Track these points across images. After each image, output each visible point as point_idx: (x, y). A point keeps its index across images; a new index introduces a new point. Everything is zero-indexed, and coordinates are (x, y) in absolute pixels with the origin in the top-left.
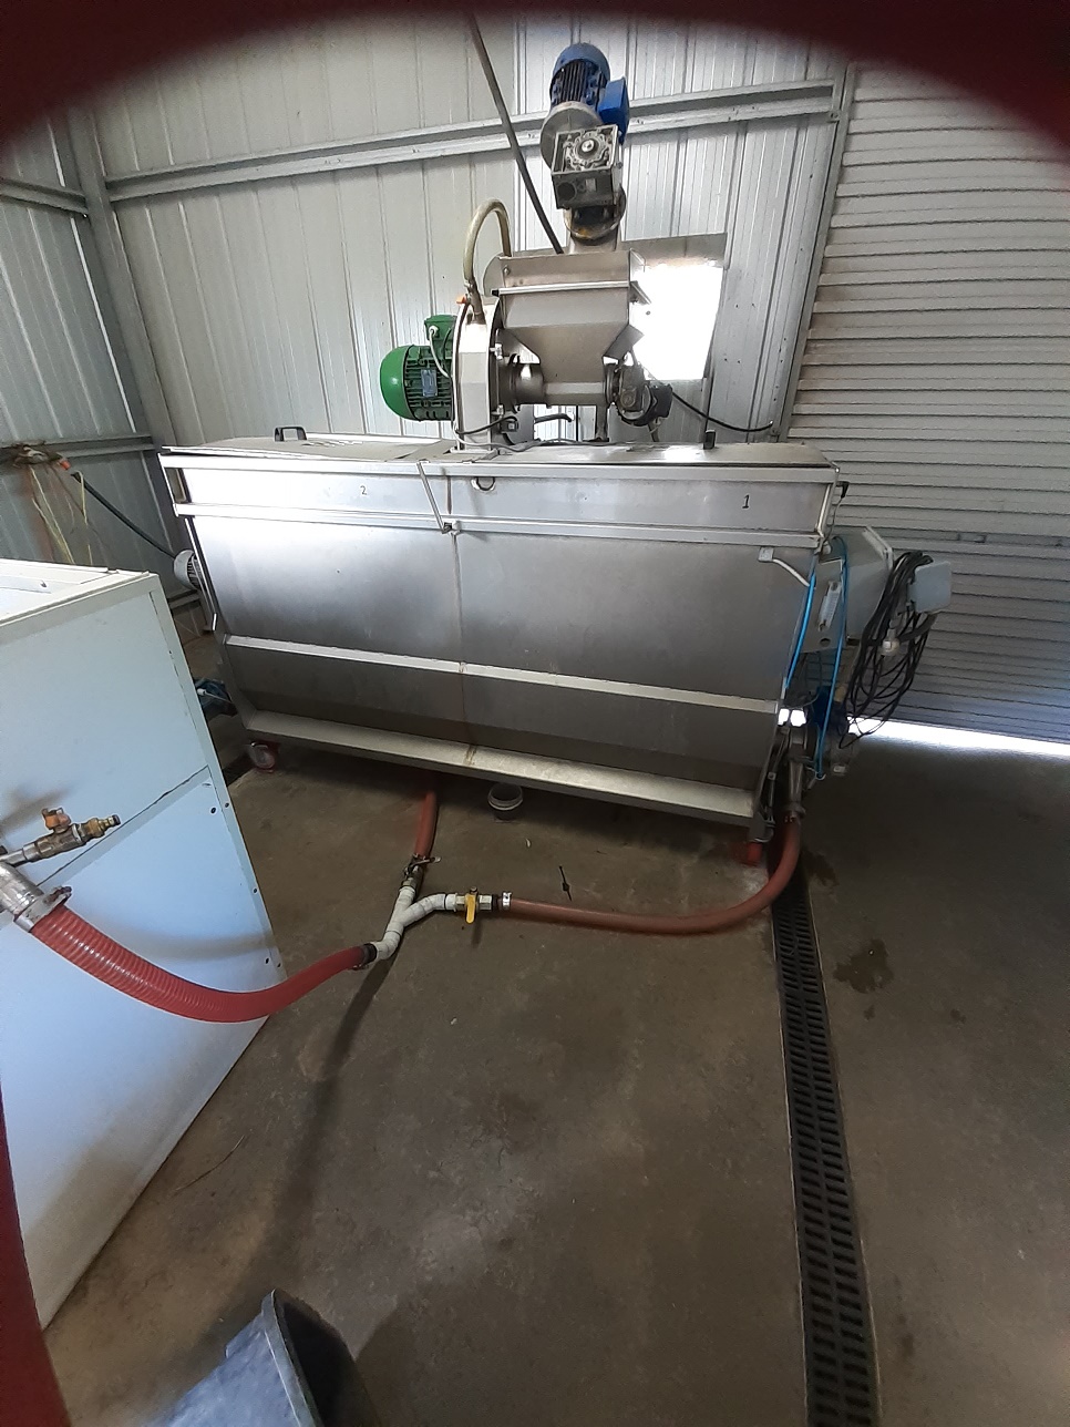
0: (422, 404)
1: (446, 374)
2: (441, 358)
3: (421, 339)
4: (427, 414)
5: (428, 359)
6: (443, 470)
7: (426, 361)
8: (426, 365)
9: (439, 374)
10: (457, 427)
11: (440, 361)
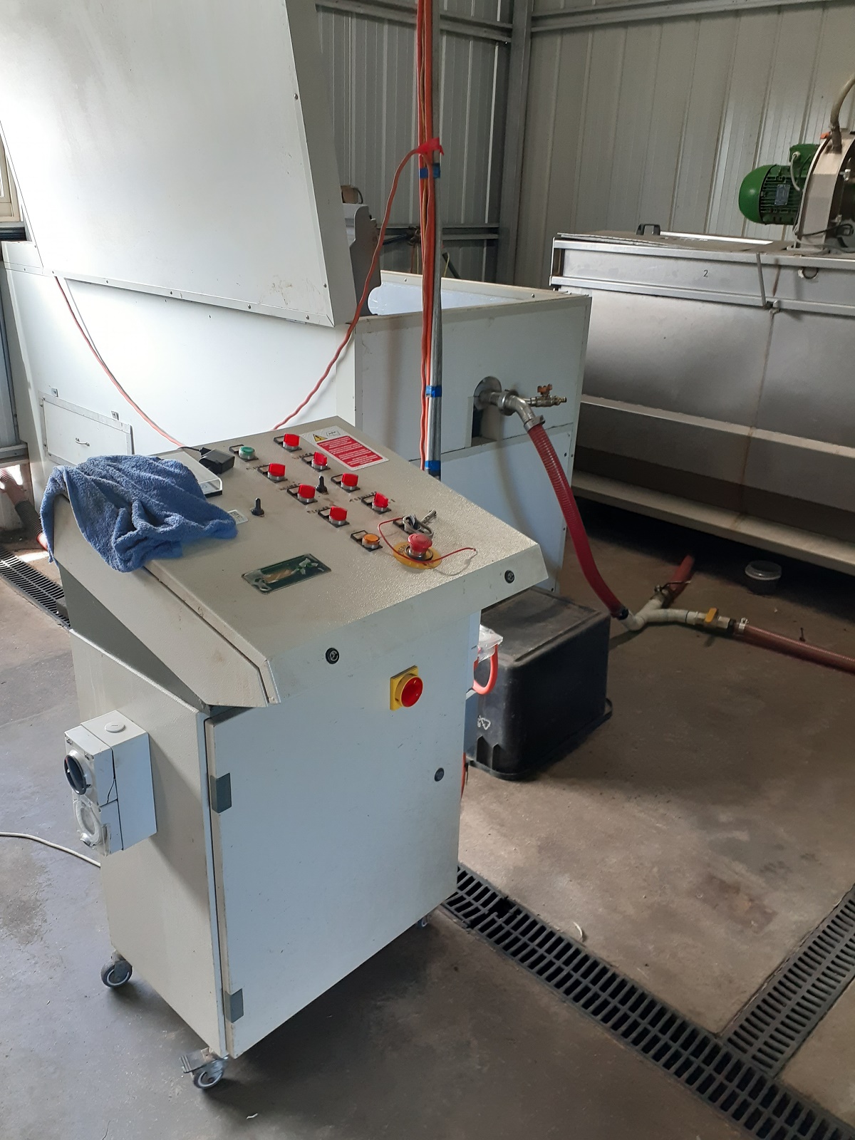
0: (772, 211)
1: (798, 189)
2: (798, 176)
3: (783, 160)
4: (774, 218)
5: (786, 176)
6: (777, 260)
7: (784, 178)
8: (783, 181)
9: (792, 188)
10: (798, 230)
11: (796, 179)
